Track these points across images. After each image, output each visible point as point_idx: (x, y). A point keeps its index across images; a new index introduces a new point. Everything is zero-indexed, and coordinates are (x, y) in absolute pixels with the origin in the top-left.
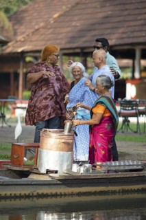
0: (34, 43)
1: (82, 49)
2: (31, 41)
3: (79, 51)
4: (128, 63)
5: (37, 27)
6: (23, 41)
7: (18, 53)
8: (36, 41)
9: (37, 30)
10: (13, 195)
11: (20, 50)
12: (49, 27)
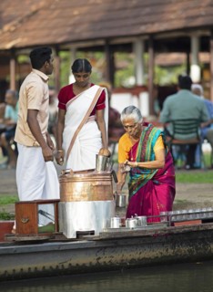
0: (31, 33)
1: (108, 39)
2: (26, 31)
3: (101, 43)
4: (178, 59)
5: (34, 8)
6: (14, 31)
7: (6, 50)
8: (34, 29)
9: (35, 13)
10: (32, 270)
11: (9, 46)
12: (53, 7)
